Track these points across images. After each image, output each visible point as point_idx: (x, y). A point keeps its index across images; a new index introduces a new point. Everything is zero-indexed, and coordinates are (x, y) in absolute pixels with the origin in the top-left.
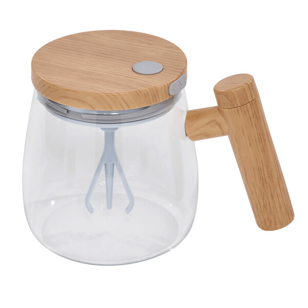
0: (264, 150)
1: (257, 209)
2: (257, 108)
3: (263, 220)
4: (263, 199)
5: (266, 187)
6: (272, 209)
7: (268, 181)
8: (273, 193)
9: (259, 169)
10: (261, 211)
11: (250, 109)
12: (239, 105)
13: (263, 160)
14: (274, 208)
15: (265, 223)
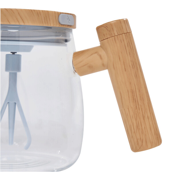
0: (136, 76)
1: (131, 130)
2: (131, 40)
3: (136, 140)
4: (136, 120)
5: (138, 108)
6: (144, 129)
7: (140, 103)
8: (144, 115)
9: (132, 92)
10: (134, 132)
11: (125, 39)
12: (116, 34)
13: (136, 84)
14: (145, 128)
15: (138, 143)
